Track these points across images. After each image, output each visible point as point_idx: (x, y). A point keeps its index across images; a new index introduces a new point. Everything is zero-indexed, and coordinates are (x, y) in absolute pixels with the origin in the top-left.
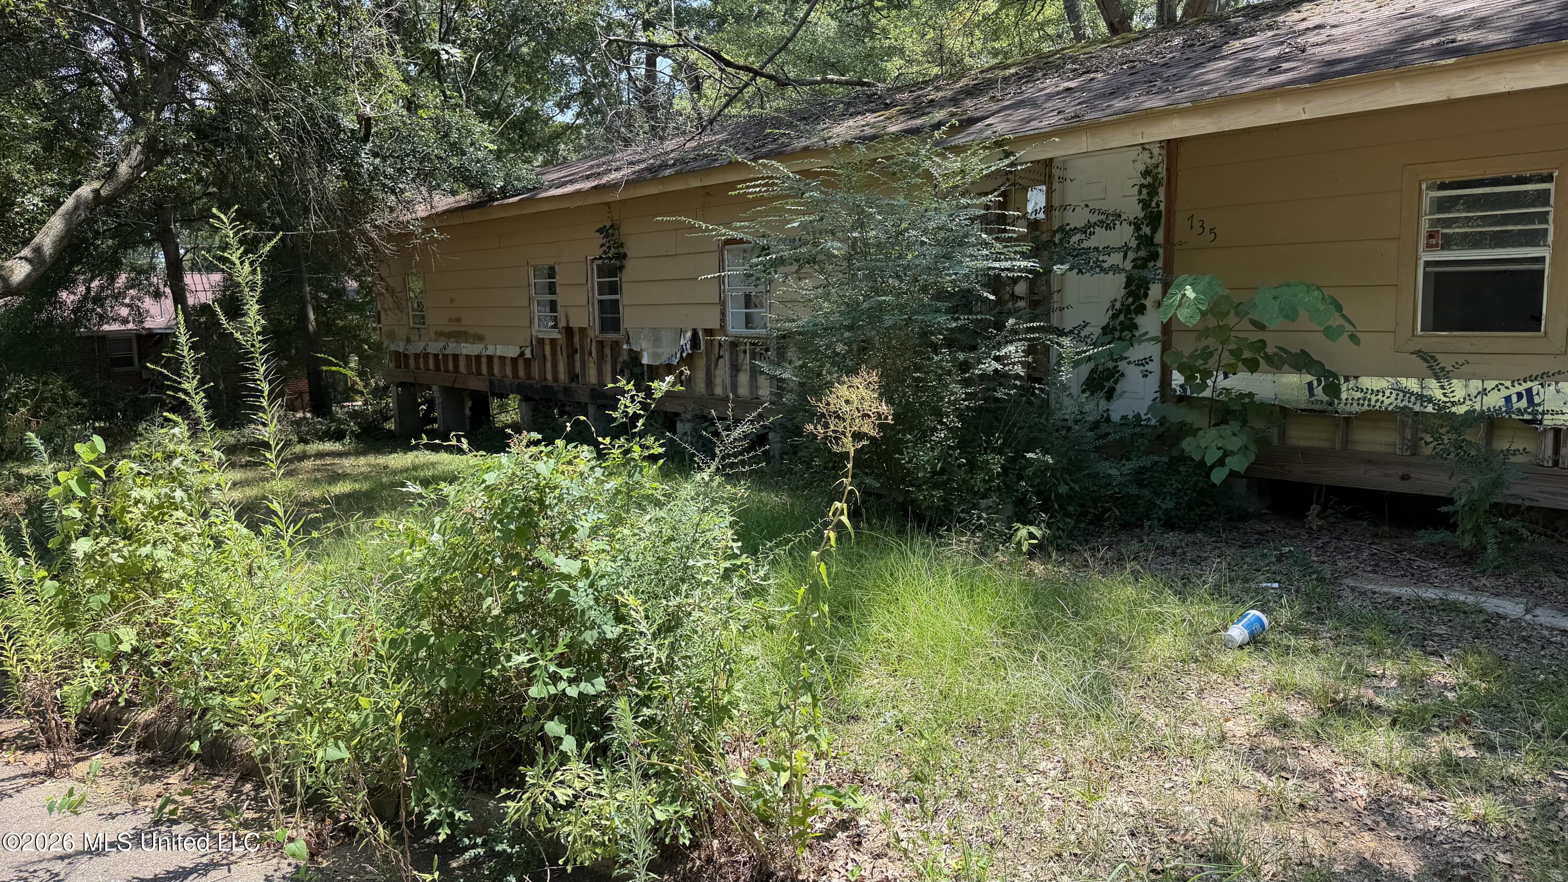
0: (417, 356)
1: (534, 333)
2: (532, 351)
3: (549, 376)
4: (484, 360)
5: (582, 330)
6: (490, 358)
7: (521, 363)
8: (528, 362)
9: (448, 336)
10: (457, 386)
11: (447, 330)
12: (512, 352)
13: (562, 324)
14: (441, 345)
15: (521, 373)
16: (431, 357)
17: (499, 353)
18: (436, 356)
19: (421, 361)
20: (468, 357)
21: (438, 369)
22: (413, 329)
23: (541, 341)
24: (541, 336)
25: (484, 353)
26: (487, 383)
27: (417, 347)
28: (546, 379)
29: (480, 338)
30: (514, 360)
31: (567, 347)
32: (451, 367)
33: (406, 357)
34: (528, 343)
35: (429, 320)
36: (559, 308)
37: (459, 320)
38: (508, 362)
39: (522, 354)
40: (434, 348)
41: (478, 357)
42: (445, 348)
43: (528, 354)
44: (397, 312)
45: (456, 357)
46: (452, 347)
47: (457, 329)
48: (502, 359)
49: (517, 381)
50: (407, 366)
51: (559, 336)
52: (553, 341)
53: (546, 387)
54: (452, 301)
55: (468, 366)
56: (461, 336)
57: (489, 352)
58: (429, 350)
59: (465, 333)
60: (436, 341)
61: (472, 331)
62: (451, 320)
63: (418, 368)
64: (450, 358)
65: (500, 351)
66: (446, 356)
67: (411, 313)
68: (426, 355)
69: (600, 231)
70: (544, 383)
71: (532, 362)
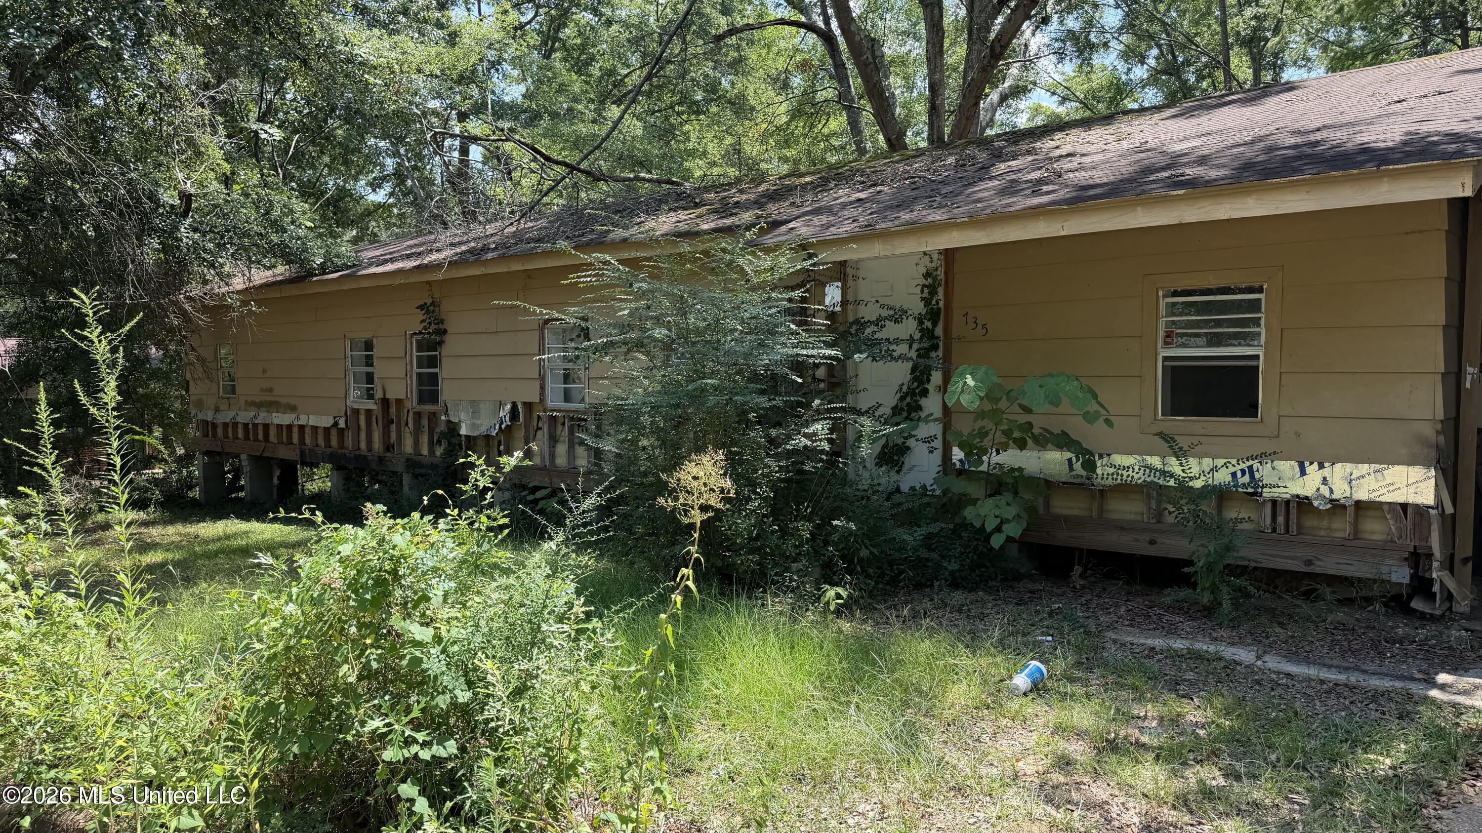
0: (226, 425)
1: (349, 404)
2: (346, 422)
3: (363, 445)
4: (295, 430)
5: (399, 402)
6: (302, 428)
7: (334, 432)
8: (341, 432)
9: (259, 405)
10: (265, 455)
11: (258, 400)
12: (326, 421)
13: (379, 395)
14: (252, 414)
15: (334, 442)
16: (240, 426)
17: (311, 423)
18: (246, 425)
19: (230, 430)
20: (279, 427)
21: (247, 438)
22: (223, 398)
23: (356, 412)
24: (356, 406)
25: (296, 422)
26: (298, 452)
27: (226, 416)
28: (359, 449)
29: (293, 409)
30: (327, 430)
31: (383, 417)
32: (261, 437)
33: (214, 426)
34: (343, 414)
35: (239, 391)
36: (376, 379)
37: (271, 390)
38: (321, 432)
39: (336, 424)
40: (244, 417)
41: (290, 427)
42: (255, 417)
43: (342, 424)
44: (207, 381)
45: (266, 426)
46: (263, 417)
47: (268, 399)
48: (315, 428)
49: (329, 451)
50: (215, 435)
51: (374, 407)
52: (369, 412)
53: (360, 456)
54: (264, 371)
55: (279, 435)
56: (272, 406)
57: (302, 422)
58: (239, 419)
59: (277, 403)
60: (246, 410)
61: (283, 401)
62: (262, 390)
63: (226, 436)
64: (261, 427)
65: (313, 421)
66: (256, 426)
67: (221, 383)
68: (235, 424)
69: (421, 307)
70: (357, 453)
71: (346, 432)
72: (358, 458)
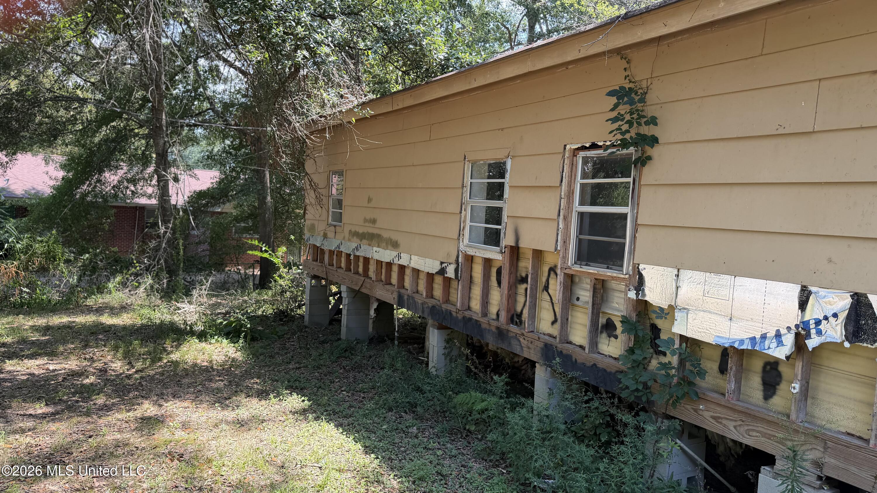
1: (462, 247)
2: (456, 270)
3: (476, 305)
4: (395, 269)
5: (538, 254)
6: (402, 268)
7: (438, 280)
8: (448, 281)
9: (362, 236)
10: (364, 290)
11: (361, 230)
12: (432, 265)
13: (507, 240)
14: (354, 245)
15: (438, 292)
16: (343, 255)
17: (413, 265)
18: (348, 255)
19: (335, 257)
20: (379, 263)
21: (348, 269)
22: (331, 225)
23: (470, 259)
24: (471, 252)
25: (396, 261)
26: (395, 295)
27: (330, 245)
28: (469, 308)
29: (395, 245)
30: (430, 276)
31: (510, 273)
32: (361, 270)
33: (323, 251)
34: (453, 259)
35: (345, 219)
36: (505, 219)
37: (374, 221)
38: (423, 277)
39: (442, 272)
41: (389, 265)
42: (357, 248)
43: (450, 272)
44: (319, 208)
45: (367, 260)
46: (364, 250)
47: (371, 231)
48: (416, 272)
49: (431, 302)
50: (322, 261)
51: (499, 257)
52: (488, 262)
53: (470, 319)
54: (370, 200)
55: (378, 272)
56: (373, 238)
57: (403, 261)
58: (343, 249)
59: (379, 236)
61: (385, 234)
62: (366, 220)
63: (331, 264)
64: (361, 260)
65: (418, 262)
66: (357, 258)
67: (331, 210)
68: (340, 253)
69: (611, 94)
70: (467, 314)
71: (454, 284)
72: (468, 321)
